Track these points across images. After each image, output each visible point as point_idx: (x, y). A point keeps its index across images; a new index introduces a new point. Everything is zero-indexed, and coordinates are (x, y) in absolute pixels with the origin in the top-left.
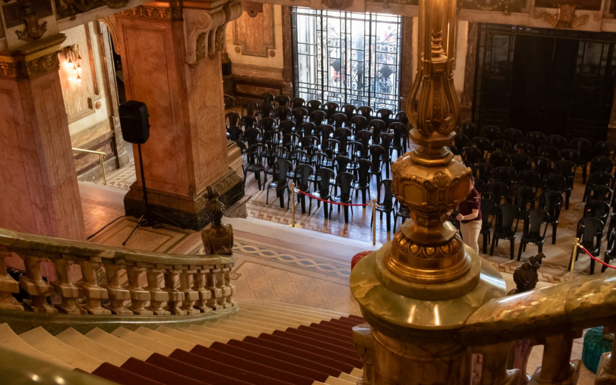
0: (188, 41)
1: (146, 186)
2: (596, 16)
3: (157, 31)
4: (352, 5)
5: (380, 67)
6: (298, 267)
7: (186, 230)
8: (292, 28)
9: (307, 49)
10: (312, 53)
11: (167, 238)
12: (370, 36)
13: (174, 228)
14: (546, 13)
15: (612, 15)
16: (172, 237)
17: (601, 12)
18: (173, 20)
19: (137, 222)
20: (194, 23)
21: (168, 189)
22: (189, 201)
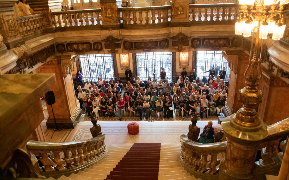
0: (63, 70)
1: (55, 118)
2: (188, 48)
3: (52, 68)
4: (118, 52)
5: (107, 69)
6: (111, 133)
7: (70, 129)
8: (79, 62)
9: (84, 68)
10: (85, 68)
11: (64, 133)
12: (104, 61)
13: (65, 129)
14: (175, 48)
15: (192, 47)
16: (66, 132)
17: (189, 47)
18: (58, 64)
19: (54, 130)
20: (65, 64)
21: (61, 117)
22: (69, 120)
